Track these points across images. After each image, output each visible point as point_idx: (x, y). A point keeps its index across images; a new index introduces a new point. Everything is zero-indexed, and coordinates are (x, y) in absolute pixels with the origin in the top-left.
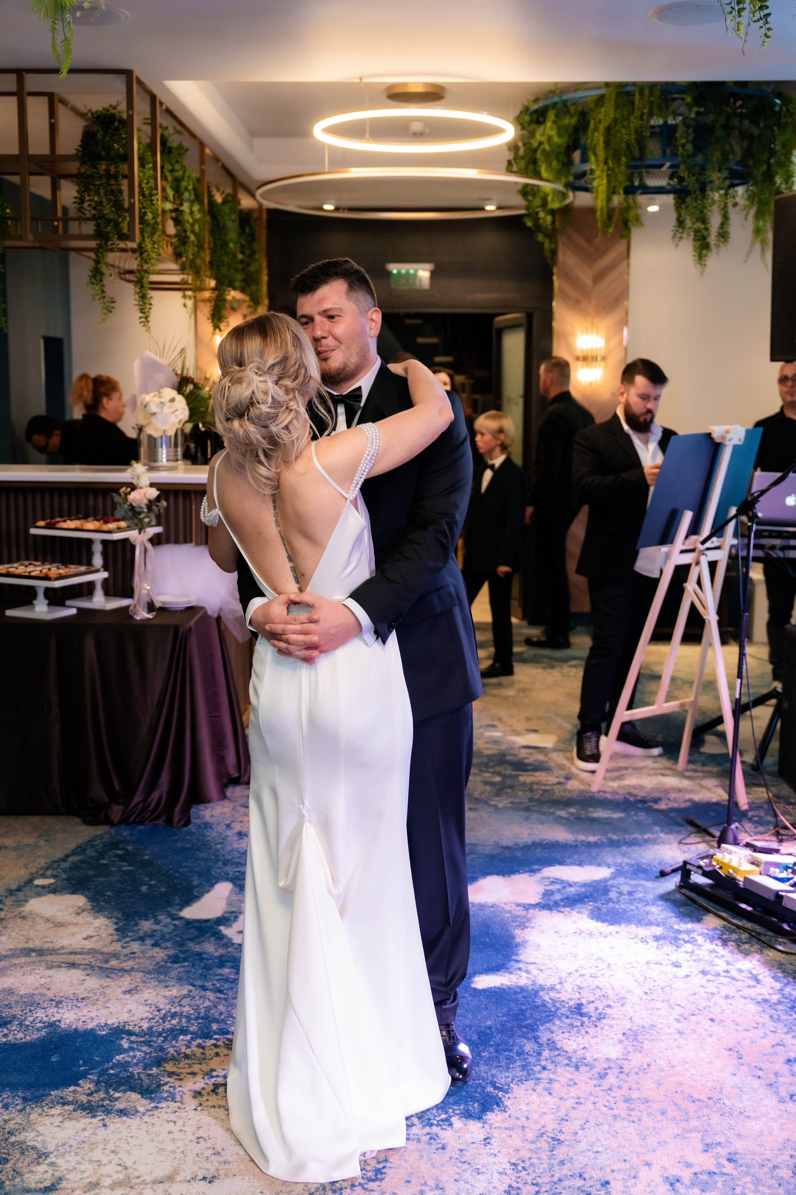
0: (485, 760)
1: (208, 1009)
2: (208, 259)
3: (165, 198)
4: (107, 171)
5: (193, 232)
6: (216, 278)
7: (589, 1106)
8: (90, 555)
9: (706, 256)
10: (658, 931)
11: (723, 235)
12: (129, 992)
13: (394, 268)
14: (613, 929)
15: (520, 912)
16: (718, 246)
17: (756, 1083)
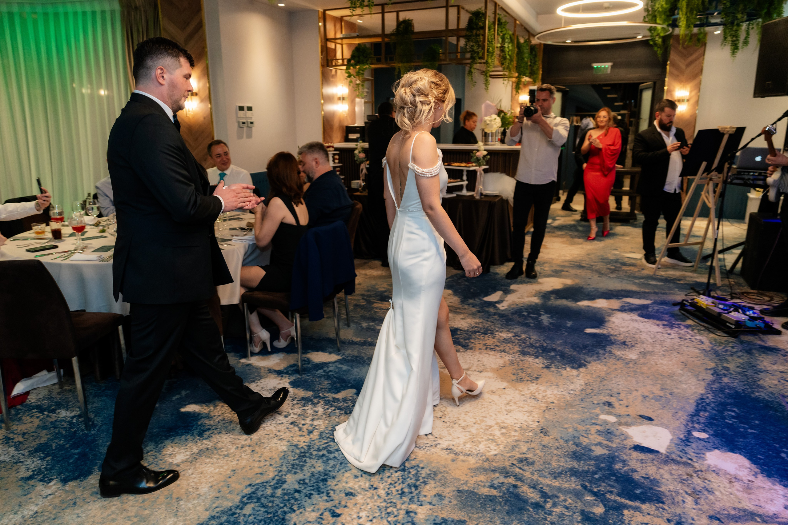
0: (609, 261)
1: (488, 327)
2: (515, 65)
3: (498, 42)
4: (476, 33)
5: (509, 55)
6: (518, 72)
7: (619, 371)
8: (462, 175)
9: (736, 52)
10: (665, 323)
11: (746, 42)
12: (462, 319)
13: (595, 66)
14: (646, 320)
15: (610, 311)
16: (742, 48)
17: (690, 374)
